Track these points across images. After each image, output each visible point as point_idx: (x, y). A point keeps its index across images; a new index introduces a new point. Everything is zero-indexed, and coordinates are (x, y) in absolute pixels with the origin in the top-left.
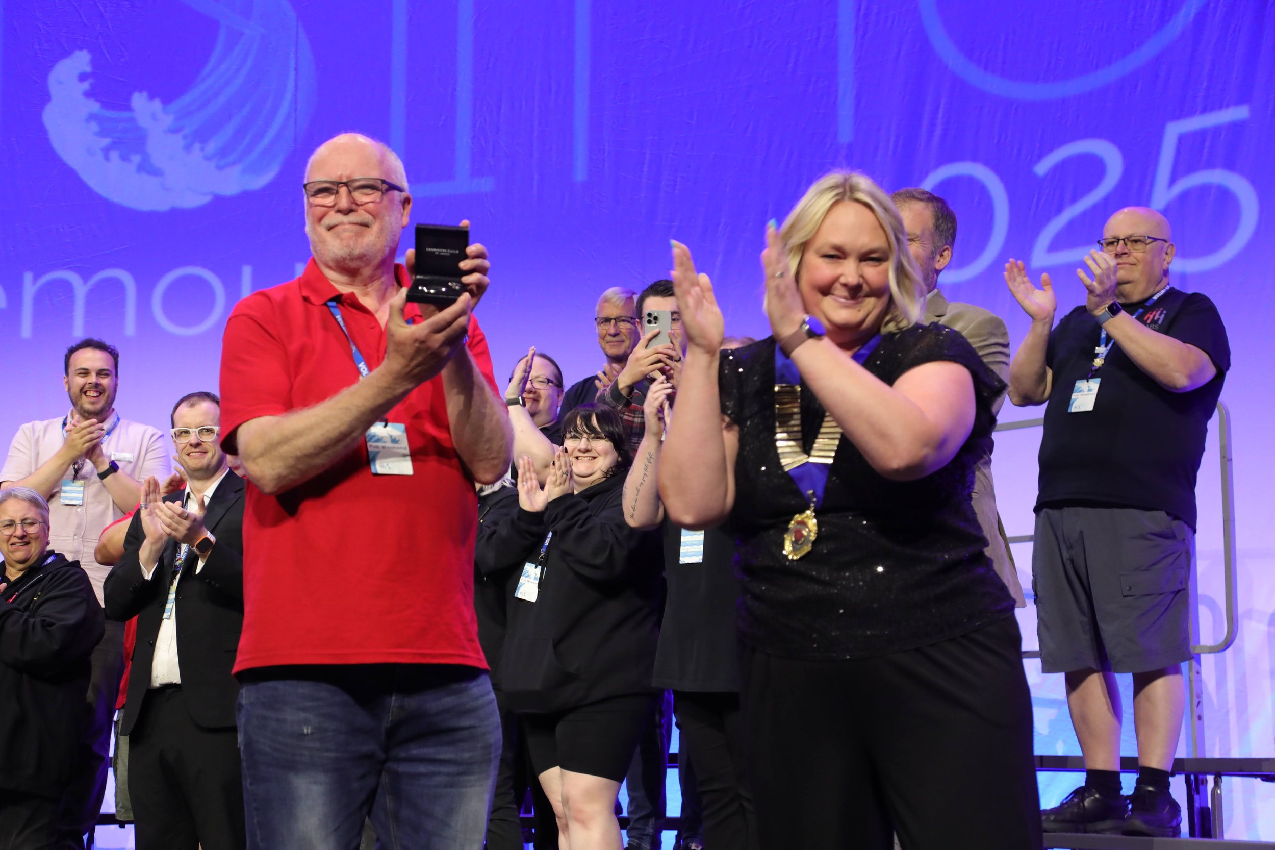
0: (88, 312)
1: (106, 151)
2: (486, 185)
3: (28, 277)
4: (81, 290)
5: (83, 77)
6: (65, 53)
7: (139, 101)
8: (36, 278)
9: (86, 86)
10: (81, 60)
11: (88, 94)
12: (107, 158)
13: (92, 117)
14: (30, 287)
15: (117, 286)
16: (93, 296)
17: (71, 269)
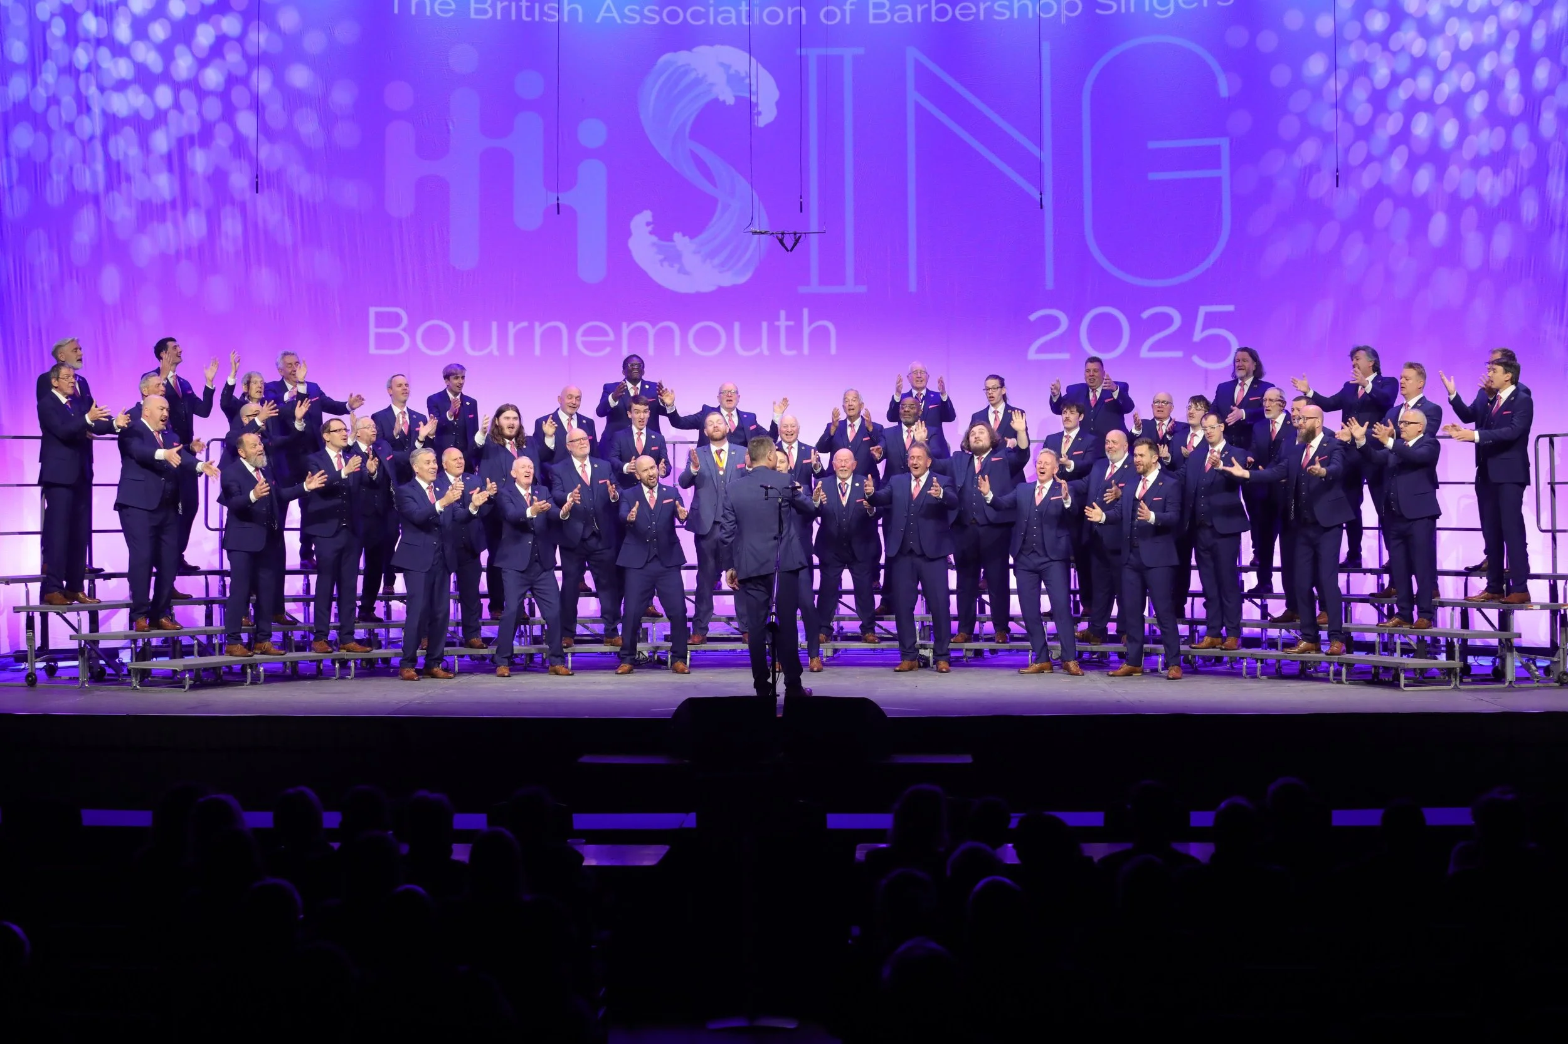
0: (656, 345)
1: (661, 261)
2: (862, 289)
3: (624, 325)
4: (651, 331)
5: (648, 224)
6: (639, 212)
7: (677, 236)
8: (629, 325)
9: (650, 228)
10: (647, 216)
11: (651, 233)
12: (662, 265)
13: (654, 244)
14: (625, 330)
15: (669, 330)
16: (658, 335)
17: (647, 321)
